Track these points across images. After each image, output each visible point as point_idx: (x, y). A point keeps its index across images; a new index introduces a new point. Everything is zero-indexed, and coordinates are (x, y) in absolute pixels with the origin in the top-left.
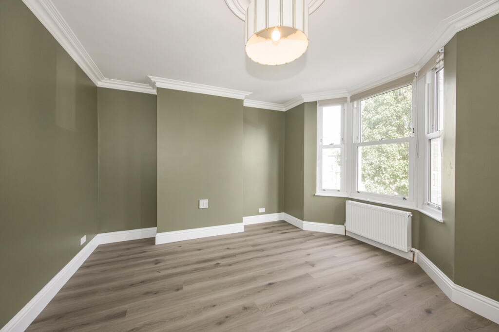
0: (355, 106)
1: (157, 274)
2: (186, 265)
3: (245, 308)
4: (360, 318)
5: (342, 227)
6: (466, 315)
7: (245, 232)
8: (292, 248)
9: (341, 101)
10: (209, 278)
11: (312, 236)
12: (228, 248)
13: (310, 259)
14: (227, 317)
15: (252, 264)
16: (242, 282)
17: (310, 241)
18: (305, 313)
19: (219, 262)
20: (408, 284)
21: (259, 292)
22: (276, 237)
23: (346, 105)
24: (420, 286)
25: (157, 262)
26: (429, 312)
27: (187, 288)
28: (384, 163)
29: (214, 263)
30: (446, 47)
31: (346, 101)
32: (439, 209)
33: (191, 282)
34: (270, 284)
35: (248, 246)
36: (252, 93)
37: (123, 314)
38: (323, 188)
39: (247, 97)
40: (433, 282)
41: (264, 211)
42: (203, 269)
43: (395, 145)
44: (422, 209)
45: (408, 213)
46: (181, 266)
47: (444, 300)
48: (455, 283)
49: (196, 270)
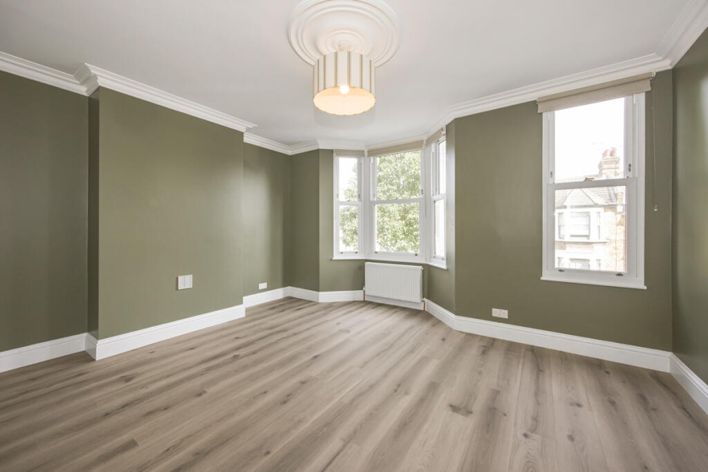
0: (372, 161)
1: (145, 391)
2: (185, 369)
3: (303, 383)
4: (404, 357)
5: (360, 292)
6: (463, 335)
7: (247, 316)
8: (316, 322)
9: (358, 154)
10: (236, 371)
11: (331, 307)
12: (236, 338)
13: (341, 327)
14: (288, 396)
15: (282, 345)
16: (282, 364)
17: (333, 312)
18: (362, 368)
19: (236, 353)
20: (426, 326)
21: (308, 366)
22: (291, 315)
23: (362, 159)
24: (434, 326)
25: (128, 379)
26: (444, 340)
27: (211, 390)
28: (387, 224)
29: (231, 356)
30: (447, 126)
31: (364, 155)
32: (443, 259)
33: (213, 382)
34: (315, 357)
35: (263, 330)
36: (256, 126)
37: (132, 444)
38: (341, 251)
39: (248, 130)
40: (440, 321)
41: (266, 287)
42: (218, 366)
43: (396, 205)
44: (430, 262)
45: (421, 267)
46: (179, 372)
47: (450, 330)
48: (456, 314)
49: (209, 369)
